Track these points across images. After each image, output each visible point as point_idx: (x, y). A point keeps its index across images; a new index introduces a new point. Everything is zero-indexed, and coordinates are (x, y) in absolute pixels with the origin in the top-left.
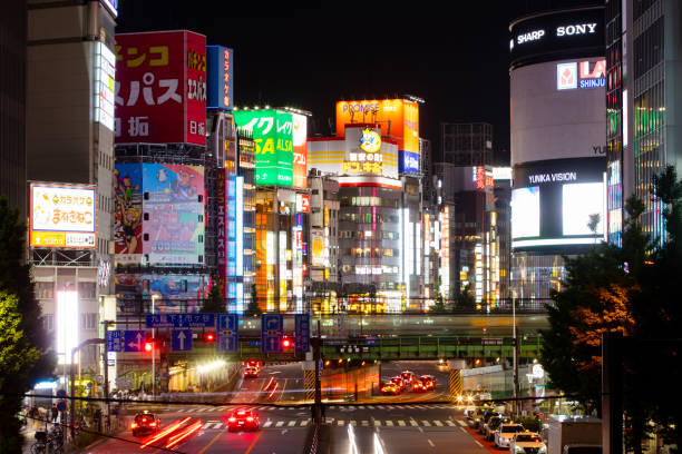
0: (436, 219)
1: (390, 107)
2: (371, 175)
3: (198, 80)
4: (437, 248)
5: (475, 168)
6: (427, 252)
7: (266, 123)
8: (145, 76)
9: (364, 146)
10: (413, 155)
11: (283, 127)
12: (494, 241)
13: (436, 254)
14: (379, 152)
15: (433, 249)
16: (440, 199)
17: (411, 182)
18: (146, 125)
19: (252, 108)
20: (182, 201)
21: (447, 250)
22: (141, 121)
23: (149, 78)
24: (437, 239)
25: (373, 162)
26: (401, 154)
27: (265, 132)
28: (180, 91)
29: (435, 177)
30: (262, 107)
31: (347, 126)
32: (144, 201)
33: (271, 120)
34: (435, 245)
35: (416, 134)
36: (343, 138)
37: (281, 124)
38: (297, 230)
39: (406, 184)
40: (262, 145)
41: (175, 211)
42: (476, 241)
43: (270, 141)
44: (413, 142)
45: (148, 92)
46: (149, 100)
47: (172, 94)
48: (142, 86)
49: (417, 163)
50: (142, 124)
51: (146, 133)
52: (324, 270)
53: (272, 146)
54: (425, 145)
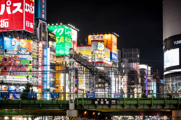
0: (123, 78)
1: (107, 37)
2: (100, 59)
3: (30, 4)
4: (123, 88)
5: (134, 63)
6: (120, 89)
7: (61, 31)
8: (8, 2)
9: (98, 48)
10: (115, 54)
11: (68, 33)
12: (140, 88)
13: (123, 90)
14: (103, 51)
15: (121, 88)
16: (124, 71)
17: (114, 63)
18: (8, 22)
19: (55, 25)
20: (22, 54)
21: (126, 89)
22: (5, 21)
23: (9, 3)
24: (123, 85)
25: (101, 54)
26: (111, 53)
27: (60, 34)
28: (22, 8)
29: (122, 64)
30: (59, 24)
31: (92, 41)
32: (5, 53)
33: (63, 29)
34: (122, 86)
35: (116, 47)
36: (91, 46)
37: (67, 32)
38: (73, 73)
39: (113, 64)
40: (59, 39)
41: (19, 58)
42: (135, 87)
43: (62, 37)
44: (115, 50)
45: (8, 9)
46: (9, 12)
47: (18, 9)
48: (6, 6)
49: (116, 57)
50: (6, 22)
51: (8, 26)
52: (83, 90)
53: (63, 40)
54: (119, 52)
